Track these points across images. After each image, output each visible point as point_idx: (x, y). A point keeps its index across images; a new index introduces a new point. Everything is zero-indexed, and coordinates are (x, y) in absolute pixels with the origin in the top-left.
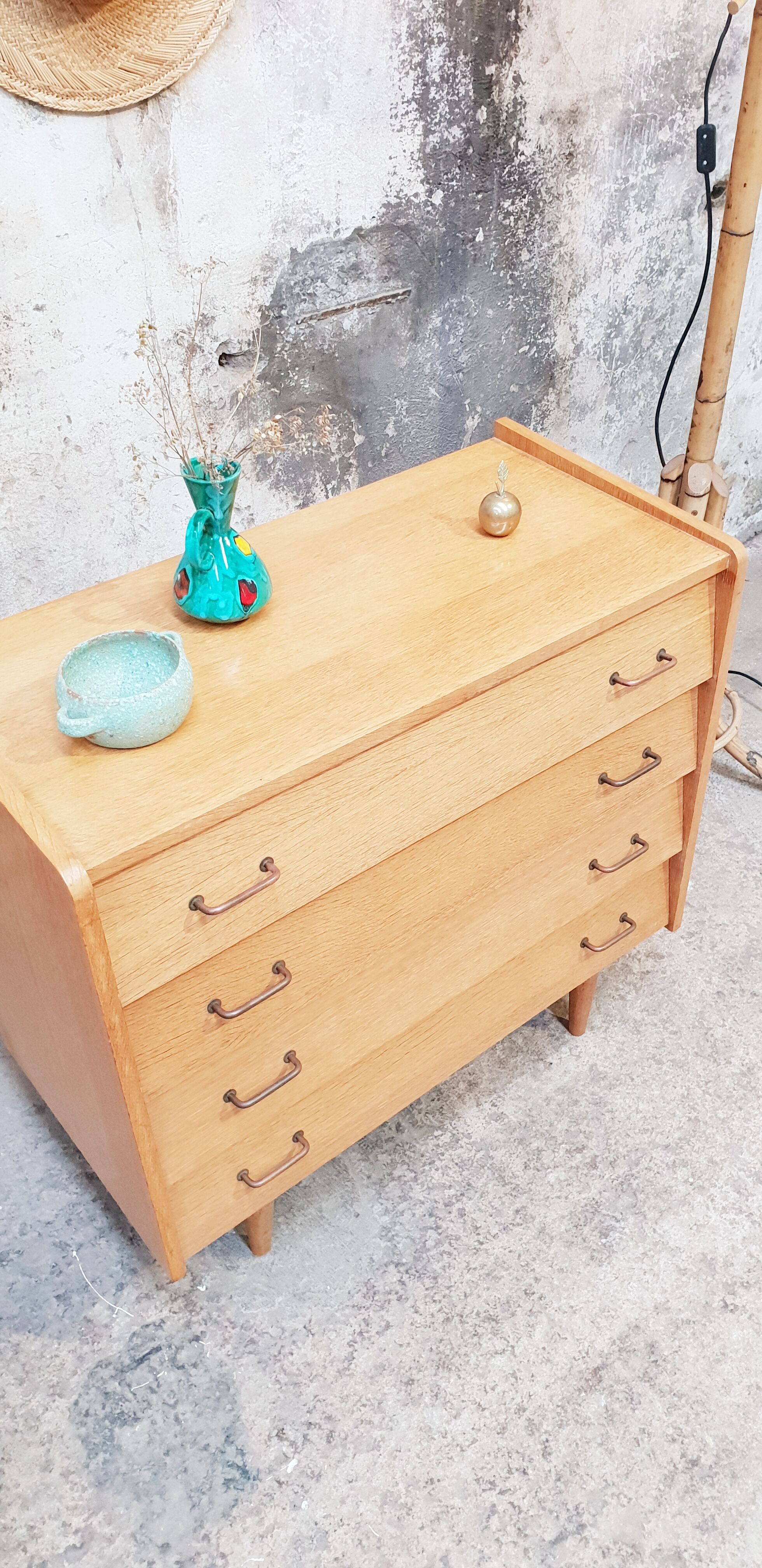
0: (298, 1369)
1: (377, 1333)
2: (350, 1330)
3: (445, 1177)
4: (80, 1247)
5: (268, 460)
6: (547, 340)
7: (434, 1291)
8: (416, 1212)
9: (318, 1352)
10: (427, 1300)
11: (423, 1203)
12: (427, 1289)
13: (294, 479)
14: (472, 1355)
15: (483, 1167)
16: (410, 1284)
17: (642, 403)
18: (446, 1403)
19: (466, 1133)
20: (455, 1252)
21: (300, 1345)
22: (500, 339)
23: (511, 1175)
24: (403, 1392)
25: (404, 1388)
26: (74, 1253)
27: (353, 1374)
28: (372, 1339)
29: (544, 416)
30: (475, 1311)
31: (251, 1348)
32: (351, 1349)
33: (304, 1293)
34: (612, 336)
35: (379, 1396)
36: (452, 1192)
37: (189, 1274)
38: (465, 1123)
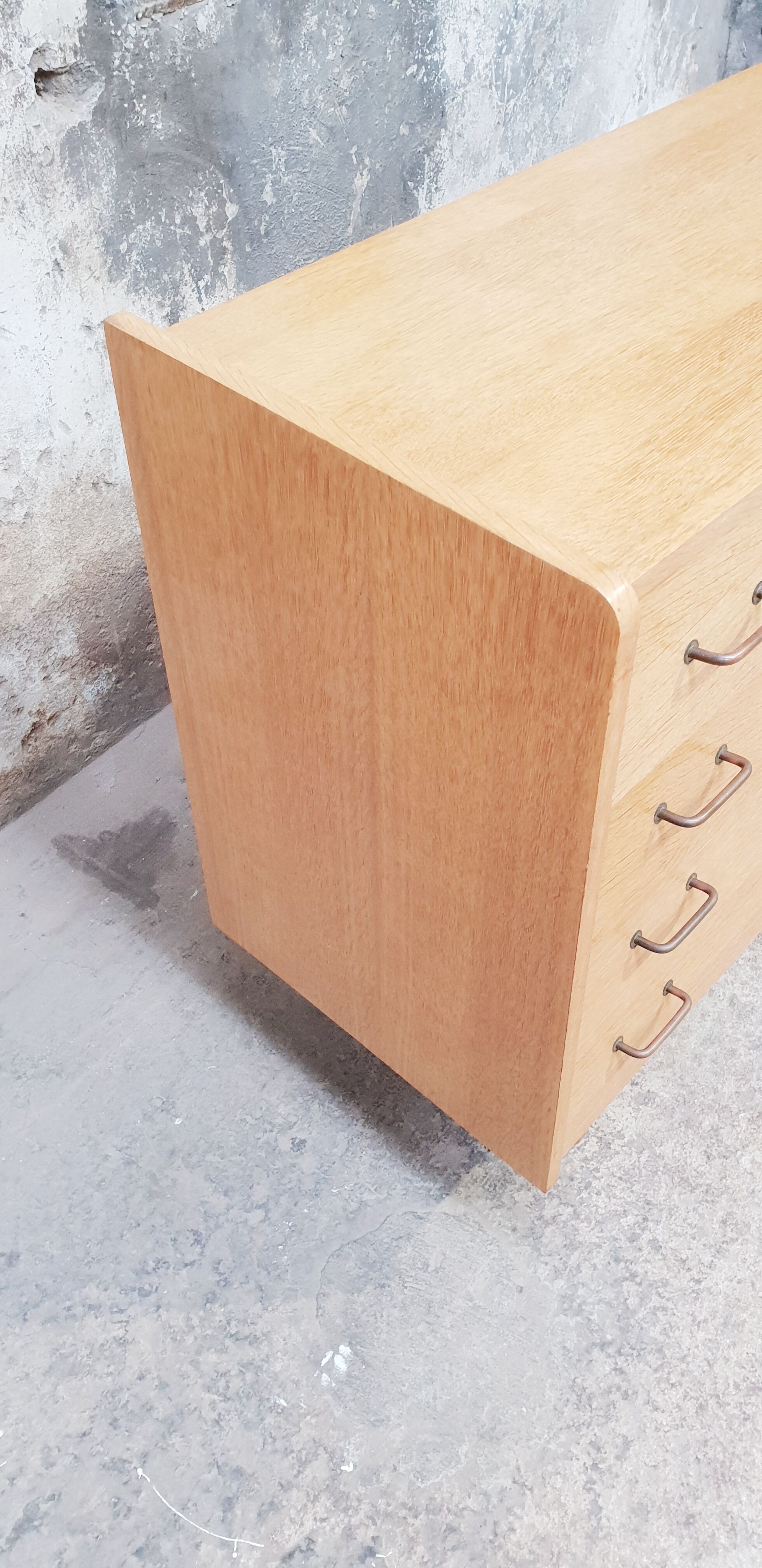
0: (531, 1552)
1: (618, 1458)
2: (577, 1466)
3: (613, 1201)
4: (144, 1457)
5: (121, 247)
6: (436, 57)
7: (666, 1370)
8: (595, 1261)
9: (548, 1515)
10: (663, 1386)
11: (600, 1246)
12: (656, 1370)
13: (157, 276)
14: (754, 1450)
15: (656, 1173)
16: (630, 1370)
17: (535, 150)
18: (751, 1537)
19: (615, 1132)
20: (670, 1305)
21: (518, 1511)
22: (386, 53)
23: (694, 1173)
24: (687, 1540)
25: (685, 1532)
26: (140, 1471)
27: (608, 1534)
28: (614, 1469)
29: (438, 170)
30: (732, 1383)
31: (452, 1540)
32: (592, 1496)
33: (493, 1429)
34: (503, 52)
35: (658, 1557)
36: (631, 1219)
37: (321, 1451)
38: (608, 1118)
